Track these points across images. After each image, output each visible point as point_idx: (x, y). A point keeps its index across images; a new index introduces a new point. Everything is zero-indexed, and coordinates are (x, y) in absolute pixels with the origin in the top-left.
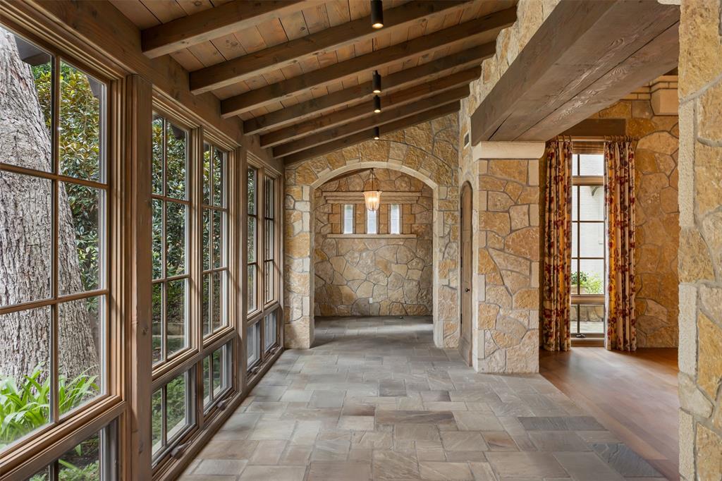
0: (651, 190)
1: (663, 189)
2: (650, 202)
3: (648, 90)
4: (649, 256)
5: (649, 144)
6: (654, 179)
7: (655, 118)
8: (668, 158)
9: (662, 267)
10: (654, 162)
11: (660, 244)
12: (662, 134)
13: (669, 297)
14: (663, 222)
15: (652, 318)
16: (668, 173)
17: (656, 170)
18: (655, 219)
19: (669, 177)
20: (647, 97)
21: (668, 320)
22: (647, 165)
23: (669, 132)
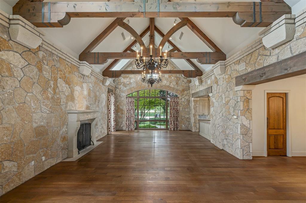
0: (7, 88)
1: (16, 88)
2: (6, 95)
3: (8, 21)
4: (5, 132)
5: (6, 57)
6: (10, 81)
7: (11, 42)
8: (20, 70)
9: (14, 137)
10: (10, 69)
11: (13, 123)
12: (15, 54)
13: (19, 155)
14: (16, 109)
15: (6, 173)
16: (19, 79)
17: (12, 75)
18: (11, 107)
19: (20, 81)
20: (7, 25)
21: (18, 169)
22: (5, 70)
23: (20, 55)
